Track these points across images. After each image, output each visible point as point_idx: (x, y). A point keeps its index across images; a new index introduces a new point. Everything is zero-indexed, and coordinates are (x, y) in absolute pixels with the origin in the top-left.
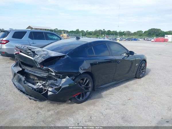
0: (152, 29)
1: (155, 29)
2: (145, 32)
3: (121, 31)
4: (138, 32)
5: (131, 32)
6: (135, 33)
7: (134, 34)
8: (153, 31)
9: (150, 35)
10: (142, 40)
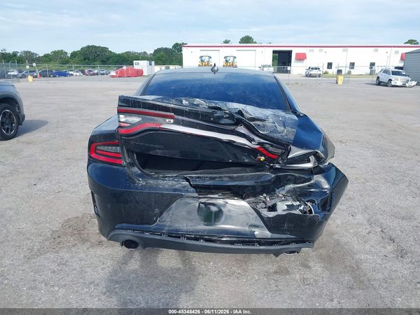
0: (89, 47)
1: (95, 47)
2: (74, 54)
3: (8, 52)
4: (56, 53)
5: (36, 55)
6: (46, 56)
7: (47, 59)
8: (93, 51)
9: (87, 61)
10: (78, 74)
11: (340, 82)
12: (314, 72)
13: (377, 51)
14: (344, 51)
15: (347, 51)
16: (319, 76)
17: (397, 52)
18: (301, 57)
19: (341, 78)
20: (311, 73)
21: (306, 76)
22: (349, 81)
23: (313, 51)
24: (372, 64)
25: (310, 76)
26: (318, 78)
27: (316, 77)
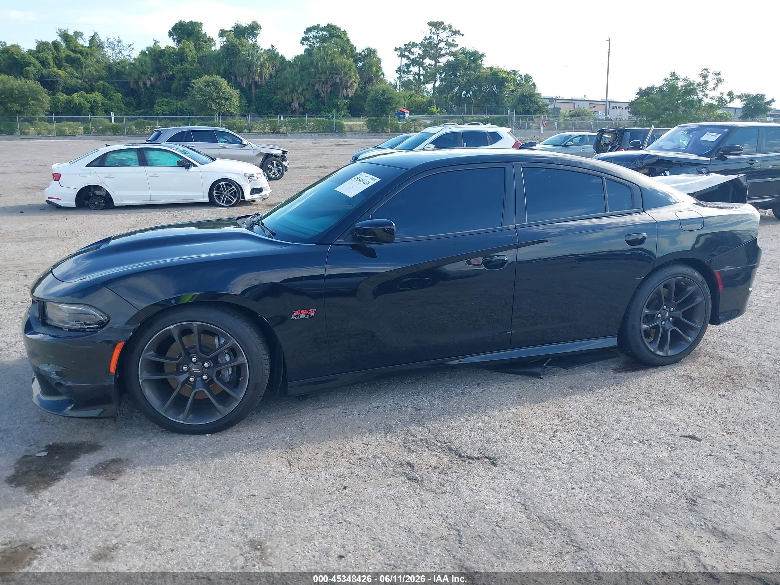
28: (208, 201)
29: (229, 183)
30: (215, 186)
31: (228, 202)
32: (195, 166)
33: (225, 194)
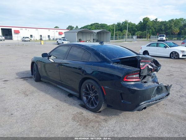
11: (42, 44)
12: (27, 39)
13: (49, 31)
14: (36, 30)
15: (37, 30)
16: (29, 41)
17: (57, 31)
18: (17, 32)
19: (42, 42)
20: (25, 39)
21: (23, 41)
22: (46, 43)
23: (22, 29)
24: (49, 36)
25: (25, 41)
26: (29, 42)
27: (27, 41)
28: (169, 57)
29: (176, 52)
30: (172, 53)
31: (174, 58)
32: (168, 47)
33: (174, 56)
